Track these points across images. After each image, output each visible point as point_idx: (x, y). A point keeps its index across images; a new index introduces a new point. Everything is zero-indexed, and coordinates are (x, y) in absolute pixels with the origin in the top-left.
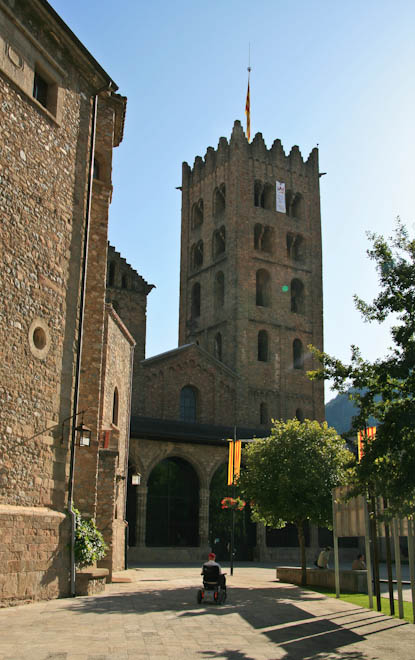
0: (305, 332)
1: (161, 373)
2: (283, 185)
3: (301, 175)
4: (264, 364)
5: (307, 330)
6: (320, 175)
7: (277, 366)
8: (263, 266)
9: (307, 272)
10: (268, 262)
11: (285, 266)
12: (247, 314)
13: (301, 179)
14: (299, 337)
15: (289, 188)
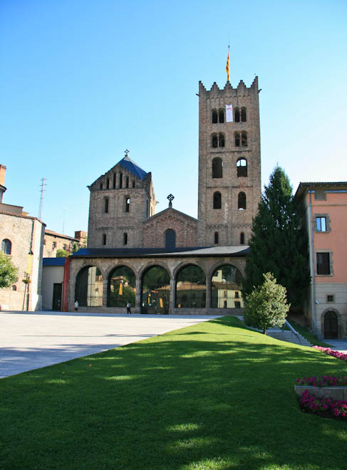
0: (247, 187)
1: (152, 225)
2: (231, 106)
3: (244, 96)
4: (217, 210)
5: (249, 185)
6: (259, 92)
7: (226, 210)
8: (217, 156)
9: (249, 151)
10: (220, 152)
11: (232, 152)
12: (205, 185)
13: (245, 98)
14: (243, 191)
15: (236, 106)
